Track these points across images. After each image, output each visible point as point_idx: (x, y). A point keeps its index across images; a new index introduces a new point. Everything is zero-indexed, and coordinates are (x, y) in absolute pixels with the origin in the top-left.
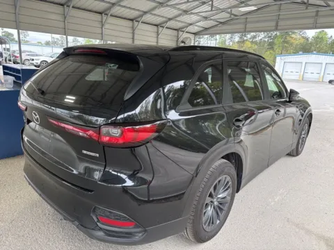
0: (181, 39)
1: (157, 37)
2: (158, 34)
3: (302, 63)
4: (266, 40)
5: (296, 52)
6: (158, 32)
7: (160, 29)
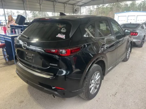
0: (75, 9)
1: (64, 9)
2: (65, 7)
3: (126, 16)
4: (109, 6)
5: (123, 11)
6: (64, 6)
7: (66, 5)
